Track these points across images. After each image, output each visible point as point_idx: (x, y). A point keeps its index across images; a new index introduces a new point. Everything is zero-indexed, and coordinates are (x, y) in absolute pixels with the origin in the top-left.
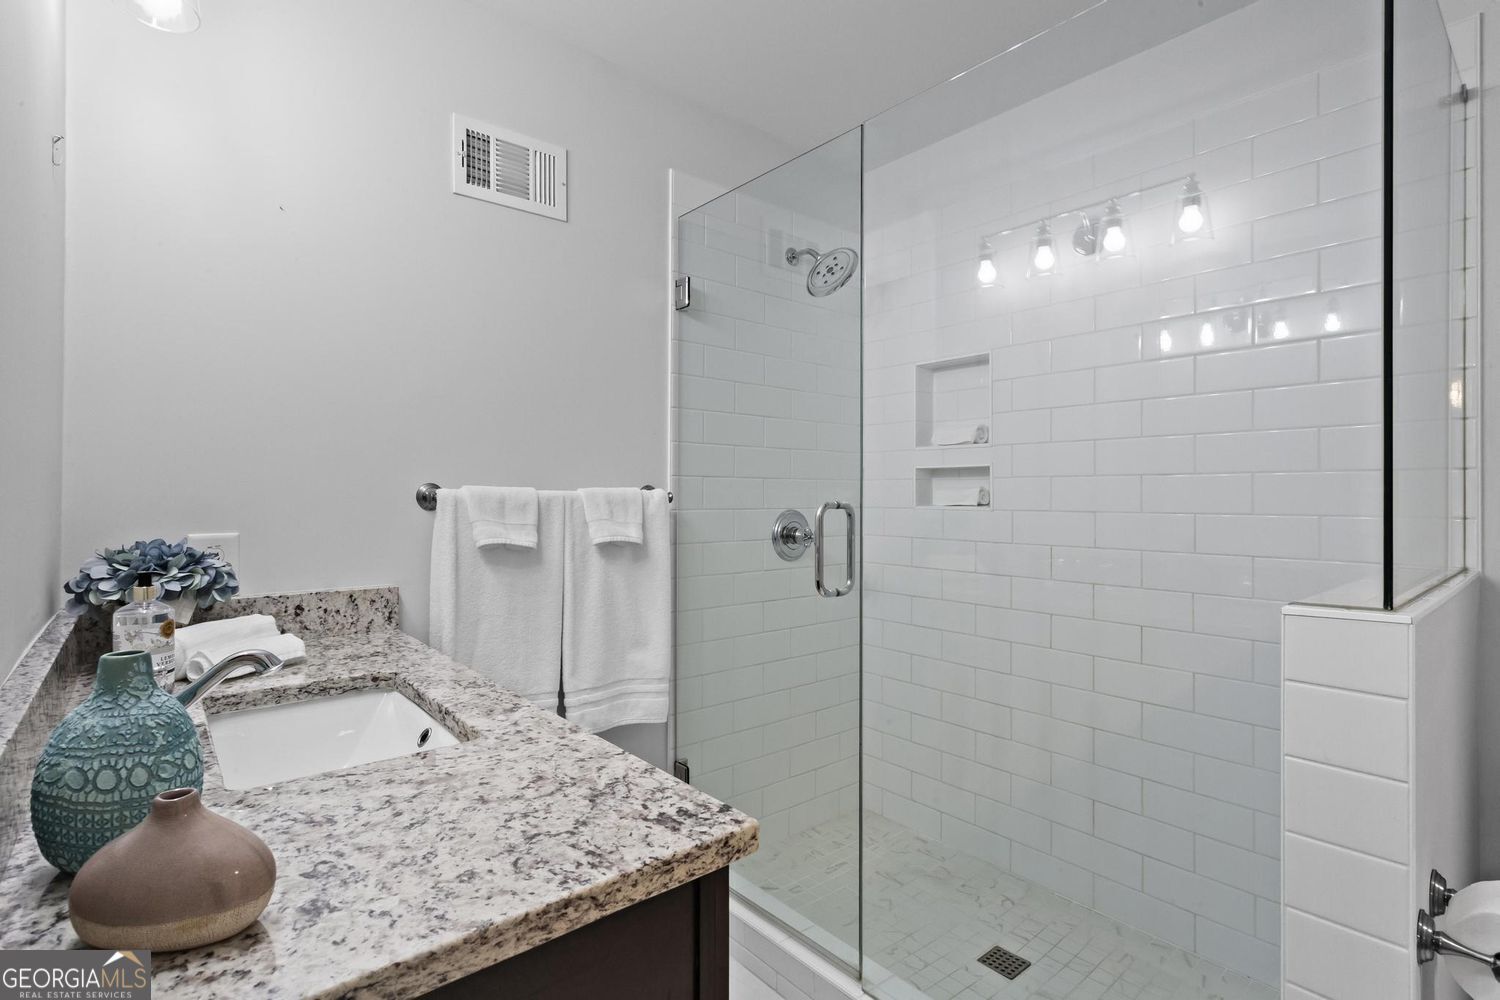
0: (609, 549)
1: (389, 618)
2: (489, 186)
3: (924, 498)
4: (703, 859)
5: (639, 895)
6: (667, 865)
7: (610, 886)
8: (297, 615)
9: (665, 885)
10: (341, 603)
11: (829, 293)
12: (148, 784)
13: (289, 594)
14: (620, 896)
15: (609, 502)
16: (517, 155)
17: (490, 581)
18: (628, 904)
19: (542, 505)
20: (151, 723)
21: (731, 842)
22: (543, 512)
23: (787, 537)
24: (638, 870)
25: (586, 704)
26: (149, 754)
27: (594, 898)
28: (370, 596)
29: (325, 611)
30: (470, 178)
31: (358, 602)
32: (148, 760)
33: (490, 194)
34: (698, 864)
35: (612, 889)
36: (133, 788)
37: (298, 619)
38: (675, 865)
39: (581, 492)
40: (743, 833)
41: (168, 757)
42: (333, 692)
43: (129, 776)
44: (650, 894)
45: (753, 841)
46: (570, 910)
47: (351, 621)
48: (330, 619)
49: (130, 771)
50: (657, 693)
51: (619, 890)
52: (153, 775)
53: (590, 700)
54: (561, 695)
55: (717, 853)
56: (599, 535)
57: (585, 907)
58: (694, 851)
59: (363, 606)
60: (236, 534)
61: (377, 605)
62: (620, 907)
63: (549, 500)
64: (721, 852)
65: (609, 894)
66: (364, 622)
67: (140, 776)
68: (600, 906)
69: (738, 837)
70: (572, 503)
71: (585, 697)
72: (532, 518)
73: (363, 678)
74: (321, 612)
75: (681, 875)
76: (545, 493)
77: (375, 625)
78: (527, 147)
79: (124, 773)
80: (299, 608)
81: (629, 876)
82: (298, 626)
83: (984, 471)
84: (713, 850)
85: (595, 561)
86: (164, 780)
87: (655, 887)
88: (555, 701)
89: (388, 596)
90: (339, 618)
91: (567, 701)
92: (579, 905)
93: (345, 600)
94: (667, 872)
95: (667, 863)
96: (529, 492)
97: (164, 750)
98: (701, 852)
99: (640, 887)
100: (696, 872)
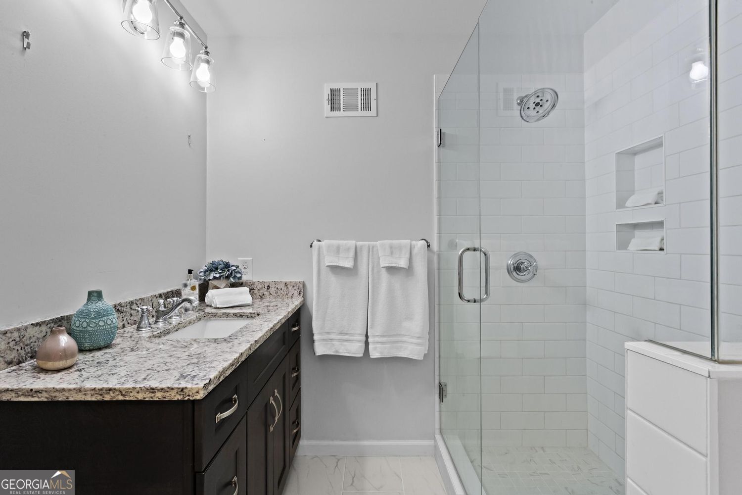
0: (391, 270)
1: (300, 294)
2: (340, 111)
3: (623, 245)
4: (170, 393)
5: (140, 397)
6: (153, 390)
7: (127, 389)
8: (268, 289)
9: (152, 397)
10: (282, 286)
11: (538, 120)
12: (86, 327)
13: (265, 281)
14: (131, 394)
15: (391, 247)
16: (351, 92)
17: (333, 280)
18: (135, 399)
19: (358, 249)
20: (92, 310)
21: (184, 391)
22: (358, 251)
23: (518, 268)
24: (140, 388)
25: (378, 342)
26: (88, 319)
27: (120, 391)
28: (292, 284)
29: (277, 288)
30: (332, 109)
31: (288, 286)
32: (88, 320)
33: (341, 113)
34: (168, 394)
35: (129, 391)
36: (83, 327)
37: (268, 290)
38: (156, 391)
39: (378, 243)
40: (192, 389)
41: (94, 321)
42: (244, 317)
43: (82, 324)
44: (145, 398)
45: (197, 394)
46: (111, 392)
47: (286, 293)
48: (279, 292)
49: (83, 322)
50: (415, 344)
51: (131, 392)
52: (88, 325)
53: (380, 341)
54: (367, 336)
55: (177, 393)
56: (384, 263)
57: (117, 393)
58: (166, 388)
59: (290, 288)
60: (251, 259)
61: (295, 288)
62: (132, 399)
63: (361, 247)
64: (179, 393)
65: (127, 392)
66: (290, 294)
67: (85, 325)
68: (124, 395)
69: (188, 389)
70: (373, 247)
71: (377, 339)
72: (352, 254)
73: (254, 313)
74: (276, 289)
75: (158, 396)
76: (360, 243)
77: (294, 295)
78: (357, 87)
79: (81, 323)
80: (268, 286)
81: (135, 388)
82: (268, 293)
83: (660, 224)
84: (175, 391)
85: (384, 274)
86: (92, 327)
87: (148, 397)
88: (364, 338)
89: (299, 285)
90: (282, 292)
91: (370, 340)
92: (115, 392)
93: (284, 285)
94: (152, 392)
95: (152, 389)
96: (352, 243)
97: (93, 318)
98: (169, 390)
99: (140, 394)
100: (167, 397)
